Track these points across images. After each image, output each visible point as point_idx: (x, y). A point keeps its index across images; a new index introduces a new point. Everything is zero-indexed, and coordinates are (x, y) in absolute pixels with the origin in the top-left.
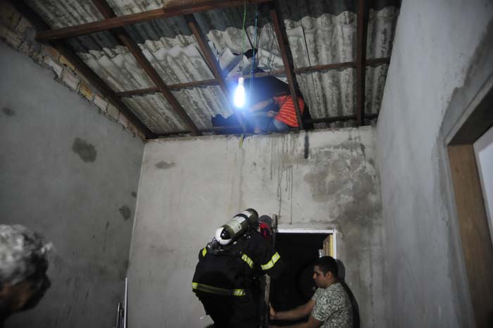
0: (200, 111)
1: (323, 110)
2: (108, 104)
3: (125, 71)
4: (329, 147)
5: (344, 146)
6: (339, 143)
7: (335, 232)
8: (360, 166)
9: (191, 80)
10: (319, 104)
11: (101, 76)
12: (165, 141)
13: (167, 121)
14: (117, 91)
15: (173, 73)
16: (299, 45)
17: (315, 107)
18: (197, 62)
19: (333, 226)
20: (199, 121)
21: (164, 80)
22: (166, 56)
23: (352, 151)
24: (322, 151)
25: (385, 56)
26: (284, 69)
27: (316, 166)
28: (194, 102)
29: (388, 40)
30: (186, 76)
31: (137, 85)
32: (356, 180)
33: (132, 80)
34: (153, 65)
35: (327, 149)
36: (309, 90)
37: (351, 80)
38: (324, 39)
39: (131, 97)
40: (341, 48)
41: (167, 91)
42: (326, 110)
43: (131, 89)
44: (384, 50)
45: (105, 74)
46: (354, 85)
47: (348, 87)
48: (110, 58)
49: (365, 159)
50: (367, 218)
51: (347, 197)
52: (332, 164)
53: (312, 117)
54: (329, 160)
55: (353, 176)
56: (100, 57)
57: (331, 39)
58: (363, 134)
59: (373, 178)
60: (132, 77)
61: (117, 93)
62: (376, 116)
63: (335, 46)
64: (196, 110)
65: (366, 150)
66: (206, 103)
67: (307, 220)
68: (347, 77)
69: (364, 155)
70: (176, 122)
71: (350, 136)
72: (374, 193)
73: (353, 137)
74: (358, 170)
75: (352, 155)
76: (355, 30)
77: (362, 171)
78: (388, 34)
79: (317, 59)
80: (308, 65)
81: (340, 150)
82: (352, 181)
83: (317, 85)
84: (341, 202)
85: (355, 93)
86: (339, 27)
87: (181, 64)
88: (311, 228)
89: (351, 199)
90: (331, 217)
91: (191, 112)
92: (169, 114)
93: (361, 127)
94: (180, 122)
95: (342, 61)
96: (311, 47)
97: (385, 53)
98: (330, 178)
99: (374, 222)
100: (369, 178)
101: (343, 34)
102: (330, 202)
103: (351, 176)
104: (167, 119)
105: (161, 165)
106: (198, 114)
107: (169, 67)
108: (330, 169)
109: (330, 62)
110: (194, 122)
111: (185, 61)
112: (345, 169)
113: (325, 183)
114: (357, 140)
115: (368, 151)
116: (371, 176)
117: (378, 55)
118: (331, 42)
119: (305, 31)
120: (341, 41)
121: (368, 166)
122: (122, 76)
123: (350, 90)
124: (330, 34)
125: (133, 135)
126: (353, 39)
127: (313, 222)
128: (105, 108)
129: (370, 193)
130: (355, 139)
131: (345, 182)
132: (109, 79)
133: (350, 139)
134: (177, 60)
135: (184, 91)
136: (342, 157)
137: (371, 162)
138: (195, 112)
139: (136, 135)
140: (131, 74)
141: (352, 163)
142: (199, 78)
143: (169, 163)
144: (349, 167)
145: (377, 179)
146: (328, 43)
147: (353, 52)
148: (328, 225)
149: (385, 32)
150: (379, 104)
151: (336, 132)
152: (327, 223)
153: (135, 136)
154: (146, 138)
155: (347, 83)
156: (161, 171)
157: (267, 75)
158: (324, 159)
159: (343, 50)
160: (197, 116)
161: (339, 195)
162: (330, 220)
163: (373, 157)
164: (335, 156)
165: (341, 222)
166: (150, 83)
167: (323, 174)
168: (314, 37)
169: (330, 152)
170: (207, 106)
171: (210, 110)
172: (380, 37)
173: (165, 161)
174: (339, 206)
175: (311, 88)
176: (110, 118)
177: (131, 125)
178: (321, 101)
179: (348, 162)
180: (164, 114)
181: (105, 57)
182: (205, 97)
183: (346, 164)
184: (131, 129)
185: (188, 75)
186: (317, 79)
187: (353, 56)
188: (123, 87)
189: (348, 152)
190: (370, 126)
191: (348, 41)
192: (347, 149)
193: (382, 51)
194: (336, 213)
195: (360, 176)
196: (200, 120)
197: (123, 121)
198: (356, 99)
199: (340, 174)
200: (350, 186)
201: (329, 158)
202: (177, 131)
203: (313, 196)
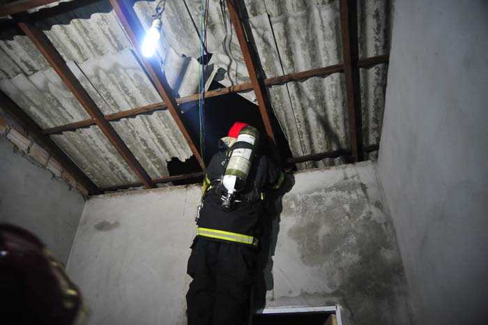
0: (151, 153)
1: (306, 143)
2: (32, 144)
3: (49, 96)
4: (319, 190)
5: (338, 187)
6: (332, 185)
7: (338, 309)
8: (364, 212)
9: (133, 106)
10: (300, 133)
11: (20, 105)
12: (111, 196)
13: (112, 170)
14: (44, 128)
15: (109, 96)
16: (265, 41)
17: (297, 140)
18: (136, 75)
19: (335, 299)
20: (152, 169)
21: (100, 107)
22: (97, 70)
23: (350, 193)
24: (310, 196)
25: (380, 53)
26: (250, 82)
27: (303, 216)
28: (142, 140)
29: (383, 27)
30: (126, 99)
31: (67, 116)
32: (360, 230)
33: (60, 108)
34: (83, 84)
35: (316, 193)
36: (286, 114)
37: (339, 95)
38: (298, 32)
39: (62, 134)
40: (321, 44)
41: (105, 123)
42: (311, 143)
43: (61, 124)
44: (378, 44)
45: (26, 102)
46: (343, 103)
47: (335, 106)
48: (26, 75)
49: (368, 201)
50: (383, 285)
51: (350, 255)
52: (325, 212)
53: (294, 154)
54: (320, 207)
55: (356, 226)
56: (14, 76)
57: (307, 29)
58: (361, 171)
59: (384, 227)
60: (59, 104)
61: (45, 130)
62: (376, 147)
63: (313, 41)
64: (145, 151)
65: (368, 191)
66: (156, 141)
67: (296, 294)
68: (334, 90)
69: (367, 197)
70: (124, 171)
71: (345, 174)
72: (388, 246)
73: (349, 176)
74: (361, 217)
75: (350, 198)
76: (338, 14)
77: (367, 218)
78: (381, 18)
79: (292, 63)
80: (281, 74)
81: (334, 193)
82: (354, 232)
83: (295, 104)
84: (343, 263)
85: (347, 115)
86: (316, 11)
87: (117, 82)
88: (302, 305)
89: (356, 258)
90: (331, 286)
91: (140, 155)
92: (114, 158)
93: (357, 164)
94: (128, 170)
95: (324, 65)
96: (282, 44)
97: (381, 48)
98: (324, 230)
99: (395, 289)
100: (377, 226)
101: (322, 22)
102: (326, 264)
103: (353, 226)
104: (112, 166)
105: (103, 226)
106: (149, 157)
107: (102, 86)
108: (323, 219)
109: (309, 68)
110: (146, 170)
111: (122, 77)
112: (344, 218)
113: (317, 237)
114: (356, 178)
115: (371, 191)
116: (380, 224)
117: (371, 53)
118: (308, 34)
119: (272, 19)
120: (320, 34)
121: (374, 210)
122: (48, 106)
123: (339, 110)
124: (305, 21)
125: (67, 187)
126: (337, 27)
127: (305, 295)
128: (27, 148)
129: (383, 249)
130: (353, 177)
131: (346, 236)
132: (33, 109)
133: (346, 178)
134: (112, 75)
135: (126, 123)
136: (337, 201)
137: (378, 205)
138: (145, 155)
139: (73, 189)
140: (58, 101)
141: (351, 209)
142: (144, 103)
143: (112, 222)
144: (348, 215)
145: (389, 227)
146: (303, 36)
147: (338, 49)
148: (329, 299)
149: (377, 15)
150: (379, 130)
151: (326, 171)
152: (325, 295)
153: (70, 189)
154: (89, 195)
155: (334, 100)
156: (102, 233)
157: (228, 91)
158: (314, 207)
159: (325, 48)
160: (148, 160)
161: (338, 254)
162: (329, 291)
163: (379, 199)
164: (328, 201)
165: (345, 292)
166: (82, 114)
167: (314, 227)
168: (285, 28)
169: (320, 197)
170: (159, 145)
171: (163, 150)
172: (371, 23)
173: (108, 220)
174: (341, 269)
175: (289, 111)
176: (33, 161)
177: (66, 175)
178: (303, 130)
179: (347, 207)
180: (107, 159)
181: (21, 76)
182: (155, 132)
183: (344, 210)
184: (67, 180)
185: (129, 99)
186: (295, 95)
187: (339, 56)
188: (52, 122)
189: (345, 195)
190: (369, 161)
191: (330, 32)
192: (344, 191)
193: (376, 46)
194: (337, 280)
195: (365, 225)
196: (153, 166)
197: (54, 167)
198: (347, 124)
199: (338, 225)
200: (353, 239)
201: (319, 205)
202: (126, 183)
203: (303, 257)
